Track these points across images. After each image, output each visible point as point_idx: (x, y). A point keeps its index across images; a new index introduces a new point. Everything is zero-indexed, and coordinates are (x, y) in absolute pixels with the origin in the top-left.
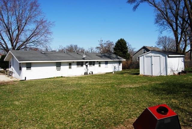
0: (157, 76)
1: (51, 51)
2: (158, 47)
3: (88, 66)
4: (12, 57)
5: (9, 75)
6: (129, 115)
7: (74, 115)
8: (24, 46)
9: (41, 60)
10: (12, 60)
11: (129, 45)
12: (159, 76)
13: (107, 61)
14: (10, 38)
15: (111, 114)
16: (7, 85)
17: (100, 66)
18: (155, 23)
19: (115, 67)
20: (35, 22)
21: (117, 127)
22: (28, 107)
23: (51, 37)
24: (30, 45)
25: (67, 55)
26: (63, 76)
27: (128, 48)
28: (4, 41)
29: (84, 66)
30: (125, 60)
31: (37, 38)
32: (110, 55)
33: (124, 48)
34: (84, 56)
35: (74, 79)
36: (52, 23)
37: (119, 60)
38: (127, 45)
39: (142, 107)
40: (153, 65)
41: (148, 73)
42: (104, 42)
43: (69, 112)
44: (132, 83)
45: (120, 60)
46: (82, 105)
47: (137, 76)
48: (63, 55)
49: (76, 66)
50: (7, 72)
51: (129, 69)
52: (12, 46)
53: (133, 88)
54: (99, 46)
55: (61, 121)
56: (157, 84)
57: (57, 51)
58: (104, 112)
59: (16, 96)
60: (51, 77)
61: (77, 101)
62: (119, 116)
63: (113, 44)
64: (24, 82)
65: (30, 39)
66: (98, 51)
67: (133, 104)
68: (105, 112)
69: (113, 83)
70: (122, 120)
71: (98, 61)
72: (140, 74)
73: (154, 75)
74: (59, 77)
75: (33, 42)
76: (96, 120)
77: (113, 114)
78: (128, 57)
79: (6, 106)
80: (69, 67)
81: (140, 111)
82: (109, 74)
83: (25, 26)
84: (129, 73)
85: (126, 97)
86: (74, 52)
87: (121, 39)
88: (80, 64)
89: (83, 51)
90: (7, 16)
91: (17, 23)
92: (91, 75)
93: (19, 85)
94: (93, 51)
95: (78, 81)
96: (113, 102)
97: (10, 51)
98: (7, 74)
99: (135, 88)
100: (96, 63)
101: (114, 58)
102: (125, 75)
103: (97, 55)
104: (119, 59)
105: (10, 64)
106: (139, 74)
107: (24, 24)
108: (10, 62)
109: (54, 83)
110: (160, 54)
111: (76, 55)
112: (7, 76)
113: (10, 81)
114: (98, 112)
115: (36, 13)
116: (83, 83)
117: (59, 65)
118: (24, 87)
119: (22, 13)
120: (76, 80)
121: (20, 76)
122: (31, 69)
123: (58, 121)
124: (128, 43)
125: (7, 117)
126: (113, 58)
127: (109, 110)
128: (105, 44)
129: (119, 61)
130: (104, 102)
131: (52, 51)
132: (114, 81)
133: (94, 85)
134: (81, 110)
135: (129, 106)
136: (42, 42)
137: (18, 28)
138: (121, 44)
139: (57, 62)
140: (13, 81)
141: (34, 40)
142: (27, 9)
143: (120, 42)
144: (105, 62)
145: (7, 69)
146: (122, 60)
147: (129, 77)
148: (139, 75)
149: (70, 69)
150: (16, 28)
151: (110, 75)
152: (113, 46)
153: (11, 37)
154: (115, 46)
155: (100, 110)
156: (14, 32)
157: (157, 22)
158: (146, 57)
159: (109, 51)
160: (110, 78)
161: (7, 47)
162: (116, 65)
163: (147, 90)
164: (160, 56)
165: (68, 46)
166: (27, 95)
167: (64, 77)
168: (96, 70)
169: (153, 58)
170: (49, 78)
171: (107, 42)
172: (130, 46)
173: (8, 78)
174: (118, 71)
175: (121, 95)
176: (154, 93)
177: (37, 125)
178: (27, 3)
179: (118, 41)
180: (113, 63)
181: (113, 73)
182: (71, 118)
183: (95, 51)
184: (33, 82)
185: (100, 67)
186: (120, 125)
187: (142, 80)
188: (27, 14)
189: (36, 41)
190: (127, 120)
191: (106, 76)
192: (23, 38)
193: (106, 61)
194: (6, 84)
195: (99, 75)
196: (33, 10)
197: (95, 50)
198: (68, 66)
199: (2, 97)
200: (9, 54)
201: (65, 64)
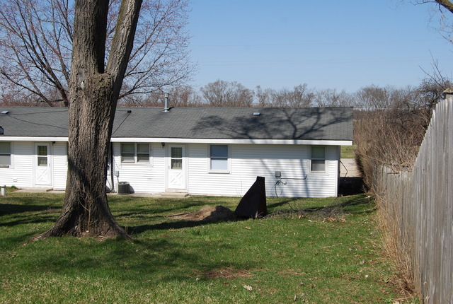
3: (118, 160)
13: (226, 145)
17: (176, 163)
26: (18, 186)
80: (39, 159)
100: (154, 150)
149: (43, 167)
168: (160, 178)
180: (260, 158)
185: (179, 171)
193: (214, 146)
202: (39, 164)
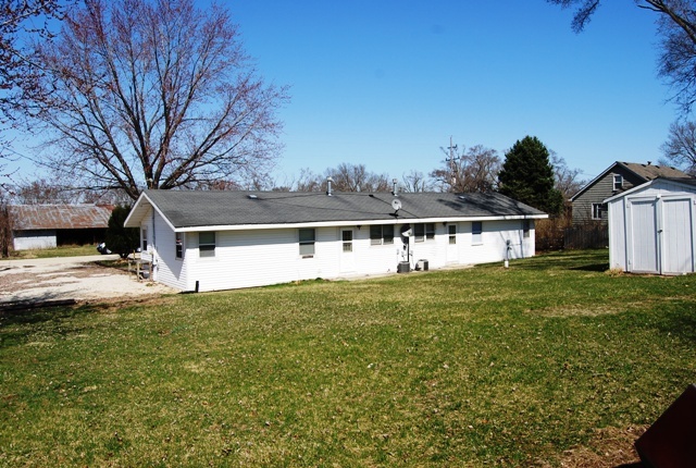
0: (681, 276)
1: (271, 189)
2: (671, 163)
3: (412, 239)
4: (150, 214)
5: (142, 274)
6: (603, 415)
7: (402, 411)
8: (185, 176)
9: (247, 221)
10: (150, 224)
11: (554, 158)
12: (689, 275)
13: (480, 222)
14: (140, 149)
15: (533, 409)
16: (143, 307)
17: (452, 239)
18: (662, 73)
19: (508, 243)
20: (220, 89)
21: (567, 454)
22: (235, 382)
23: (279, 142)
24: (205, 172)
25: (337, 204)
26: (323, 277)
27: (555, 170)
28: (122, 161)
29: (398, 240)
30: (547, 216)
31: (230, 145)
32: (488, 197)
33: (537, 171)
34: (397, 206)
35: (366, 286)
36: (278, 90)
37: (523, 217)
38: (551, 160)
39: (646, 388)
40: (664, 234)
41: (640, 263)
42: (460, 152)
43: (381, 399)
44: (586, 302)
45: (528, 217)
46: (421, 378)
47: (601, 274)
48: (321, 202)
49: (369, 240)
50: (134, 264)
51: (562, 248)
52: (148, 175)
53: (597, 320)
54: (444, 167)
55: (362, 428)
56: (686, 305)
57: (294, 188)
58: (506, 403)
59: (184, 346)
60: (281, 281)
61: (399, 364)
62: (568, 417)
63: (495, 160)
64: (196, 298)
65: (205, 151)
66: (439, 186)
67: (608, 374)
68: (511, 403)
69: (515, 302)
70: (581, 432)
71: (445, 223)
72: (613, 266)
73: (665, 270)
74: (310, 282)
75: (214, 160)
76: (484, 428)
77: (541, 411)
78: (554, 204)
79: (163, 376)
80: (345, 245)
81: (641, 402)
82: (489, 270)
83: (187, 105)
84: (564, 264)
85: (578, 351)
86: (354, 190)
87: (527, 137)
88: (382, 234)
89: (383, 187)
90: (130, 74)
91: (164, 98)
92: (422, 272)
93: (182, 309)
94: (420, 185)
95: (382, 294)
96: (530, 368)
97: (143, 194)
98: (135, 273)
99: (605, 318)
100: (438, 228)
101: (505, 211)
102: (551, 273)
103: (441, 201)
104: (525, 214)
105: (145, 237)
106: (607, 266)
107: (185, 99)
108: (144, 231)
109: (302, 303)
110: (690, 190)
111: (365, 203)
112: (135, 277)
113: (148, 295)
114: (487, 403)
115: (225, 60)
116: (402, 302)
117: (307, 238)
118: (200, 314)
119: (177, 63)
120: (372, 291)
121: (178, 277)
122: (213, 255)
123: (350, 428)
124: (553, 153)
125: (176, 411)
126: (500, 210)
127: (526, 395)
128: (464, 158)
129: (525, 220)
130: (499, 369)
131: (276, 190)
132: (516, 294)
133: (445, 307)
134: (422, 394)
135: (597, 382)
136: (247, 157)
137: (166, 115)
138: (525, 158)
139: (301, 230)
140: (158, 294)
141: (218, 154)
142: (195, 49)
143: (524, 151)
144: (470, 227)
145: (131, 256)
146: (534, 217)
147: (569, 280)
148: (607, 272)
149: (348, 253)
150: (159, 115)
151: (496, 272)
152: (497, 167)
153: (142, 145)
154: (504, 166)
155: (494, 397)
156: (151, 128)
157: (670, 68)
158: (634, 203)
159: (483, 185)
160: (499, 284)
161: (131, 180)
162: (514, 236)
163: (651, 326)
164: (689, 200)
165: (333, 171)
166: (217, 342)
167: (328, 281)
168: (441, 253)
169: (662, 206)
170: (274, 283)
171: (475, 150)
172: (559, 165)
173: (139, 285)
174: (520, 256)
175: (557, 345)
176: (681, 339)
177: (282, 439)
178: (193, 29)
179: (515, 147)
180: (500, 230)
181: (507, 264)
182: (394, 420)
183: (428, 184)
184: (225, 298)
185: (453, 245)
186: (576, 447)
187: (621, 291)
188: (194, 63)
189: (227, 155)
190: (600, 430)
191: (479, 277)
192: (182, 147)
193: (474, 223)
194: (138, 305)
195: (454, 273)
196: (214, 49)
197: (428, 182)
198: (342, 242)
199: (139, 348)
200: (141, 205)
201: (329, 234)
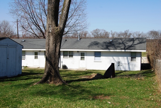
3: (62, 57)
13: (100, 52)
17: (83, 58)
26: (28, 66)
49: (44, 56)
100: (75, 53)
162: (123, 59)
193: (96, 52)
198: (34, 56)
201: (30, 53)
202: (35, 58)
